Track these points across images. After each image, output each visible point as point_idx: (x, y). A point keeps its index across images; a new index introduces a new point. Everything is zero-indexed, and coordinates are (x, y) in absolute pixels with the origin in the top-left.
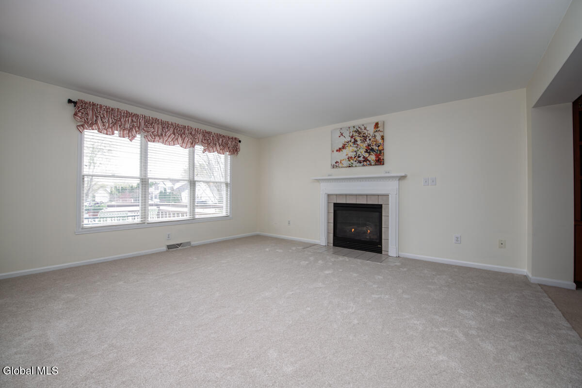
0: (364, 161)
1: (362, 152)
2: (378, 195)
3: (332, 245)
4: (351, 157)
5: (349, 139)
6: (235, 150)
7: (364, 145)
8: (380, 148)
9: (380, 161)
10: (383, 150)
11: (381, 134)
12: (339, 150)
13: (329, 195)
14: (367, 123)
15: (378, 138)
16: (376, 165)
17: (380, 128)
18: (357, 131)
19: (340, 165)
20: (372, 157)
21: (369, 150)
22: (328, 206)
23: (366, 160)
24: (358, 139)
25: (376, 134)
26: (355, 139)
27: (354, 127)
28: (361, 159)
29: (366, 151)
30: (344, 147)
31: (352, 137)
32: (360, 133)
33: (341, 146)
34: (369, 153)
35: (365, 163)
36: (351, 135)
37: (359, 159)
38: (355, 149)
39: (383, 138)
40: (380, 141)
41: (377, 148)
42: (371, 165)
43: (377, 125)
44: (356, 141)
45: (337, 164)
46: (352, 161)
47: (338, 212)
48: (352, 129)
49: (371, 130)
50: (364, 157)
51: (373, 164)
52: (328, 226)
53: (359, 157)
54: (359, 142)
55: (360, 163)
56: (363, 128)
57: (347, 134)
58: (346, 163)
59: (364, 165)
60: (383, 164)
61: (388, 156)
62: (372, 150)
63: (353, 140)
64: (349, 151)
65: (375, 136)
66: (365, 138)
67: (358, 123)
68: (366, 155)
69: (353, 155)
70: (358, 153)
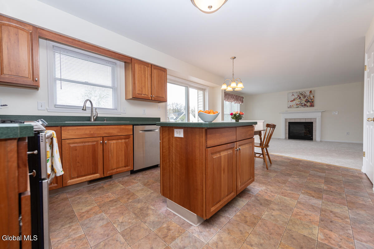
0: (304, 106)
1: (303, 102)
2: (311, 118)
3: (288, 138)
4: (298, 104)
5: (297, 97)
7: (305, 99)
8: (312, 100)
9: (312, 105)
10: (314, 101)
11: (313, 95)
13: (286, 119)
14: (306, 91)
16: (310, 107)
17: (313, 93)
18: (300, 94)
19: (292, 107)
20: (308, 104)
21: (307, 101)
22: (286, 123)
23: (305, 105)
24: (301, 97)
25: (310, 95)
26: (300, 97)
27: (299, 92)
28: (303, 105)
29: (306, 102)
32: (302, 95)
33: (293, 100)
35: (305, 106)
36: (298, 95)
38: (300, 101)
39: (314, 97)
40: (313, 98)
41: (311, 100)
42: (308, 107)
43: (311, 92)
44: (300, 98)
45: (291, 107)
46: (298, 106)
47: (291, 125)
48: (298, 93)
49: (308, 93)
50: (304, 104)
52: (286, 131)
53: (302, 104)
54: (302, 98)
55: (303, 106)
56: (304, 92)
57: (296, 95)
58: (295, 106)
60: (314, 106)
61: (316, 103)
62: (309, 101)
63: (299, 97)
64: (297, 101)
65: (310, 96)
66: (305, 97)
67: (301, 90)
68: (306, 103)
70: (302, 102)
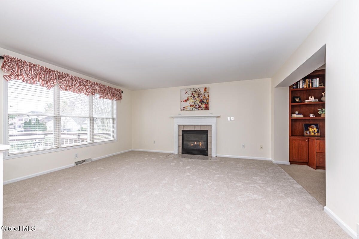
0: (199, 108)
1: (198, 102)
2: (206, 126)
3: (181, 153)
4: (192, 105)
5: (191, 95)
6: (119, 98)
7: (199, 99)
8: (207, 101)
9: (207, 108)
10: (209, 102)
11: (208, 94)
12: (185, 101)
13: (179, 126)
14: (201, 87)
15: (206, 96)
16: (205, 110)
17: (207, 91)
18: (194, 91)
19: (186, 109)
20: (203, 106)
21: (201, 102)
22: (179, 132)
23: (200, 107)
24: (196, 95)
25: (205, 93)
26: (194, 95)
27: (193, 89)
28: (197, 106)
29: (200, 102)
30: (188, 100)
31: (192, 94)
32: (196, 92)
33: (186, 99)
34: (202, 103)
35: (199, 109)
36: (192, 93)
37: (196, 106)
38: (194, 101)
39: (208, 96)
40: (207, 97)
41: (206, 101)
42: (202, 110)
43: (205, 89)
44: (194, 96)
45: (184, 109)
46: (192, 107)
47: (184, 135)
48: (192, 90)
49: (202, 91)
50: (199, 105)
51: (203, 109)
52: (179, 143)
53: (196, 105)
54: (196, 97)
55: (197, 108)
56: (198, 90)
57: (189, 92)
58: (189, 108)
59: (199, 110)
60: (209, 110)
61: (211, 105)
62: (203, 102)
63: (193, 96)
64: (191, 102)
65: (205, 95)
66: (199, 95)
67: (196, 87)
68: (200, 104)
69: (193, 104)
70: (196, 103)
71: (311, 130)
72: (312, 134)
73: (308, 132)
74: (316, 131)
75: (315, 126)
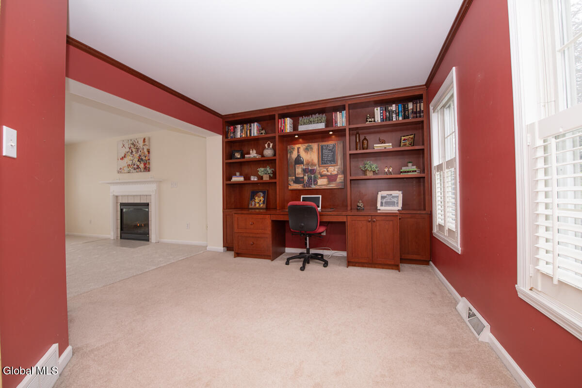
0: (137, 168)
1: (136, 161)
3: (120, 238)
4: (129, 165)
5: (128, 150)
7: (137, 156)
8: (147, 158)
9: (147, 169)
10: (149, 160)
11: (147, 147)
12: (122, 159)
13: (117, 197)
14: (138, 136)
15: (145, 150)
16: (144, 171)
17: (147, 143)
18: (133, 144)
19: (123, 171)
20: (142, 166)
21: (140, 160)
22: (116, 206)
24: (134, 150)
25: (144, 147)
27: (131, 140)
28: (135, 166)
29: (138, 161)
30: (125, 157)
31: (130, 148)
32: (134, 146)
33: (123, 156)
34: (140, 162)
35: (138, 170)
36: (129, 146)
37: (134, 166)
38: (132, 158)
39: (149, 152)
40: (147, 153)
41: (145, 158)
42: (141, 171)
43: (144, 140)
44: (132, 152)
45: (121, 170)
46: (130, 168)
48: (130, 142)
49: (141, 144)
50: (137, 165)
51: (142, 171)
52: (117, 222)
53: (134, 165)
54: (134, 153)
55: (135, 170)
57: (127, 146)
58: (126, 169)
59: (137, 172)
60: (149, 171)
61: (153, 165)
62: (142, 159)
63: (130, 151)
64: (128, 160)
65: (143, 149)
66: (138, 149)
67: (133, 137)
69: (130, 163)
70: (134, 162)
71: (257, 199)
72: (257, 205)
73: (253, 203)
74: (262, 202)
75: (262, 194)
